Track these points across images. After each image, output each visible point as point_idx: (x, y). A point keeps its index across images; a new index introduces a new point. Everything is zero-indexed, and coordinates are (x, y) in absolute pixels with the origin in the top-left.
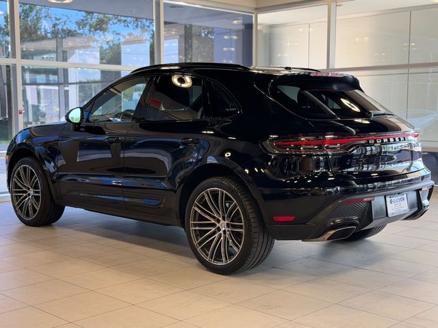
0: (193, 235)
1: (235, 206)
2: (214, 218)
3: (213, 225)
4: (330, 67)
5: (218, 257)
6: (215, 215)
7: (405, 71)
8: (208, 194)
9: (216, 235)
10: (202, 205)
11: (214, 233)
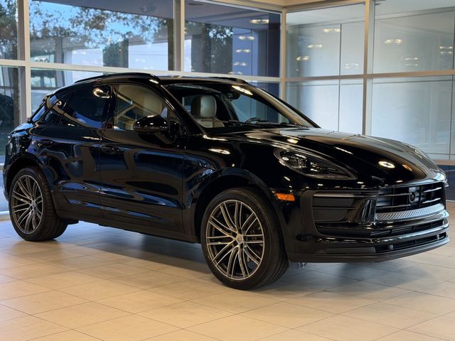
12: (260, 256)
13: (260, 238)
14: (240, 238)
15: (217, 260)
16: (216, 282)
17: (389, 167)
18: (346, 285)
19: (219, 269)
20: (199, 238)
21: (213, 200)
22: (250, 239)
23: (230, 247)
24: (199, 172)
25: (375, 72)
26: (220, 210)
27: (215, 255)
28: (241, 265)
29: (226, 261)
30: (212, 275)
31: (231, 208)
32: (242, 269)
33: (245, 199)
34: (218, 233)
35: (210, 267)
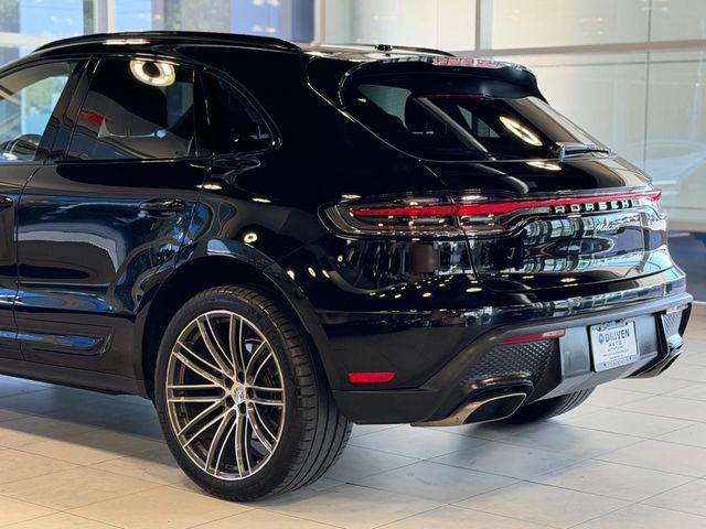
0: (172, 415)
1: (266, 351)
2: (219, 376)
3: (217, 392)
4: (483, 47)
5: (228, 463)
6: (222, 371)
7: (642, 56)
8: (205, 323)
9: (225, 415)
10: (192, 348)
11: (220, 410)
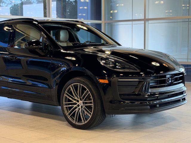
12: (91, 112)
13: (91, 103)
14: (81, 103)
15: (69, 114)
16: (69, 126)
17: (156, 65)
18: (136, 125)
19: (70, 119)
20: (60, 103)
21: (66, 84)
22: (86, 103)
23: (76, 108)
24: (59, 69)
25: (150, 17)
26: (70, 88)
27: (68, 112)
28: (82, 117)
29: (74, 115)
30: (67, 123)
31: (76, 87)
32: (82, 119)
33: (83, 83)
34: (69, 101)
35: (66, 118)
